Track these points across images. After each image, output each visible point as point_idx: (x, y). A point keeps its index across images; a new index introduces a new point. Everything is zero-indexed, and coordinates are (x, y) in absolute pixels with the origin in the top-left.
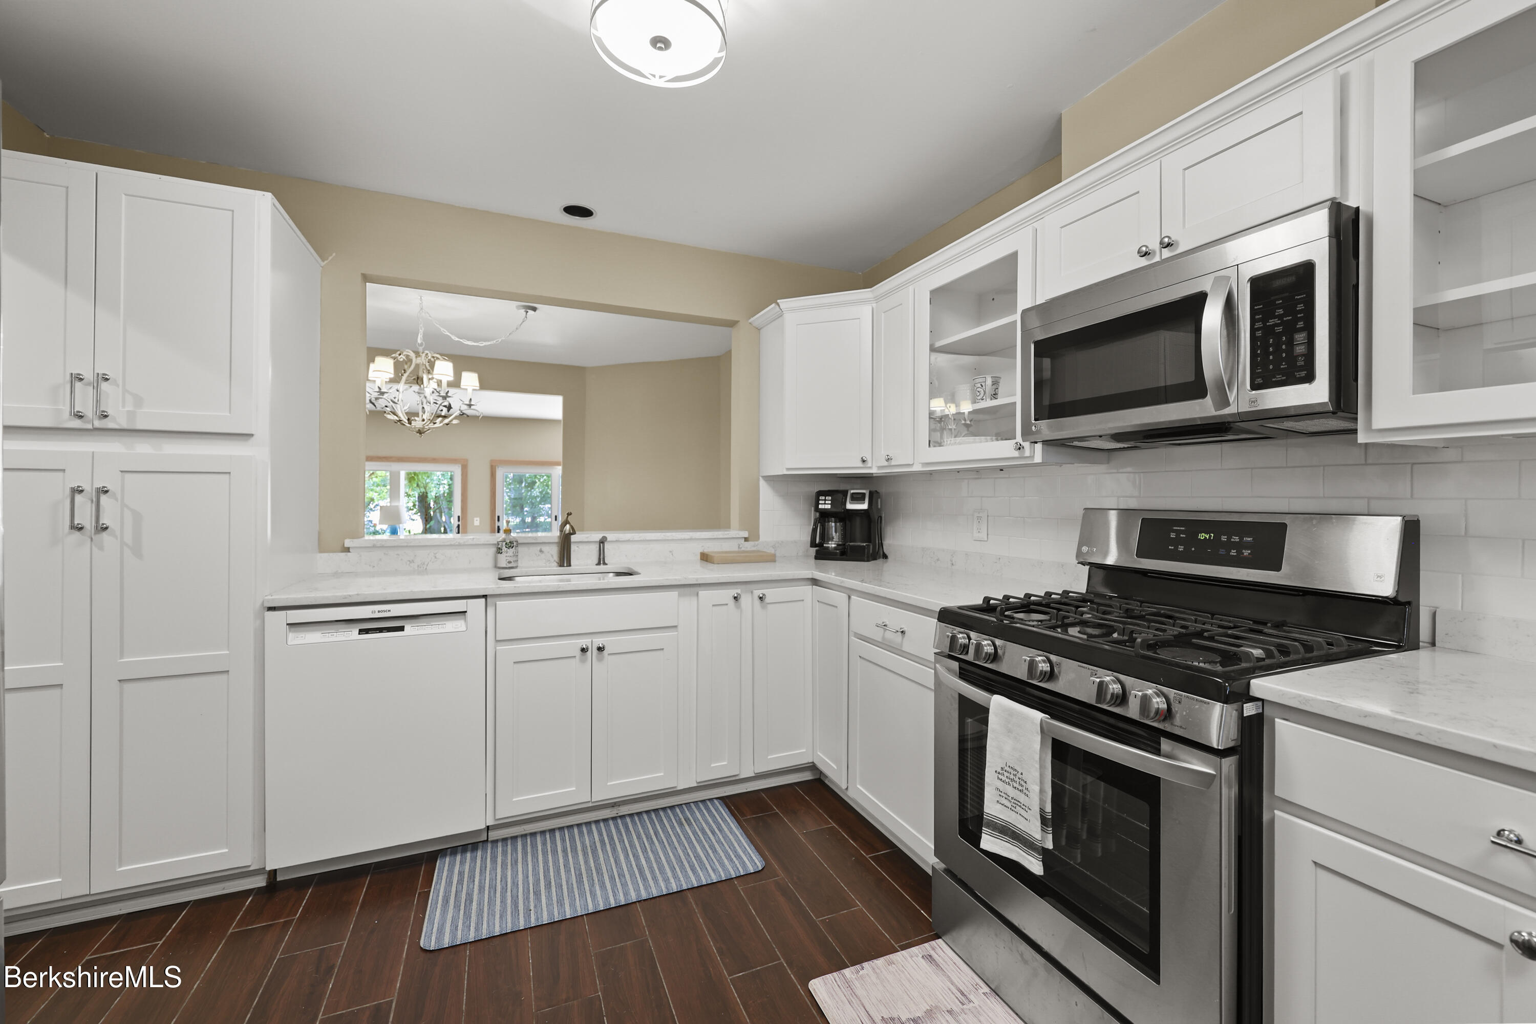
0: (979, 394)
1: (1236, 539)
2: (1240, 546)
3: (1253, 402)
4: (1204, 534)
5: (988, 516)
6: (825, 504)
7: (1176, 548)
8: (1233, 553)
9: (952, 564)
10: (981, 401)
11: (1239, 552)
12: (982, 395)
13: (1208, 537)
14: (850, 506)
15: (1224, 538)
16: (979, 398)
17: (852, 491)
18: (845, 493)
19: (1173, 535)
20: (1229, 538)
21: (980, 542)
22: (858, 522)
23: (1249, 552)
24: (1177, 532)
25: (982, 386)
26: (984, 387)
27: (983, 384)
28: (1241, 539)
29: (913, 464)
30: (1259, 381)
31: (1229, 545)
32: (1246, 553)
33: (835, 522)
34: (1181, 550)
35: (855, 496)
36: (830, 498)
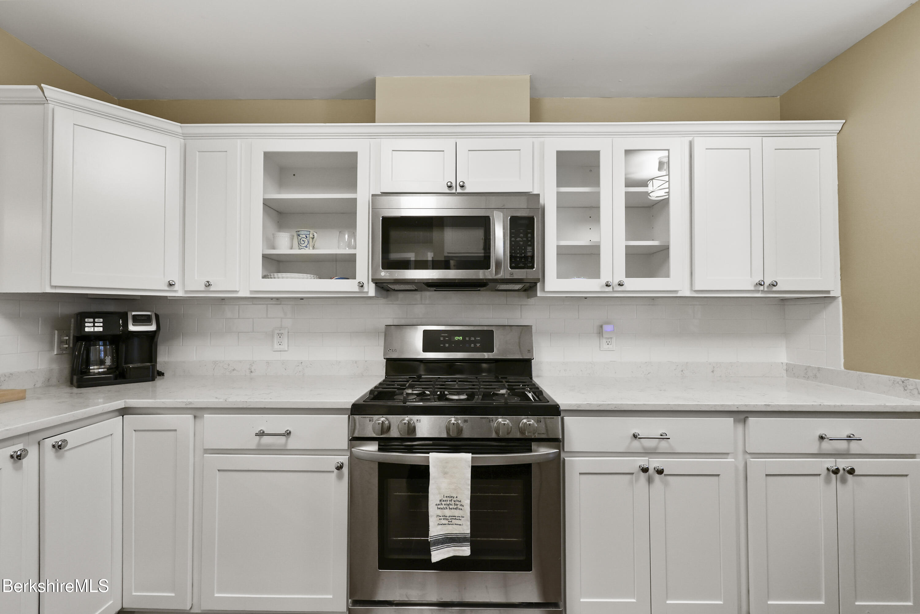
0: (303, 242)
1: (473, 339)
2: (475, 342)
3: (512, 274)
4: (457, 337)
5: (288, 332)
6: (94, 326)
7: (444, 345)
8: (472, 345)
9: (251, 372)
10: (305, 248)
11: (475, 345)
12: (306, 243)
13: (459, 338)
14: (132, 328)
15: (467, 339)
16: (303, 245)
17: (134, 313)
18: (124, 316)
19: (442, 339)
20: (470, 339)
21: (280, 352)
22: (136, 342)
23: (479, 344)
24: (444, 337)
25: (307, 237)
26: (308, 238)
27: (308, 236)
28: (475, 338)
29: (239, 291)
30: (513, 265)
31: (471, 342)
32: (478, 345)
33: (104, 345)
34: (447, 346)
35: (138, 318)
36: (101, 320)
